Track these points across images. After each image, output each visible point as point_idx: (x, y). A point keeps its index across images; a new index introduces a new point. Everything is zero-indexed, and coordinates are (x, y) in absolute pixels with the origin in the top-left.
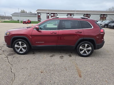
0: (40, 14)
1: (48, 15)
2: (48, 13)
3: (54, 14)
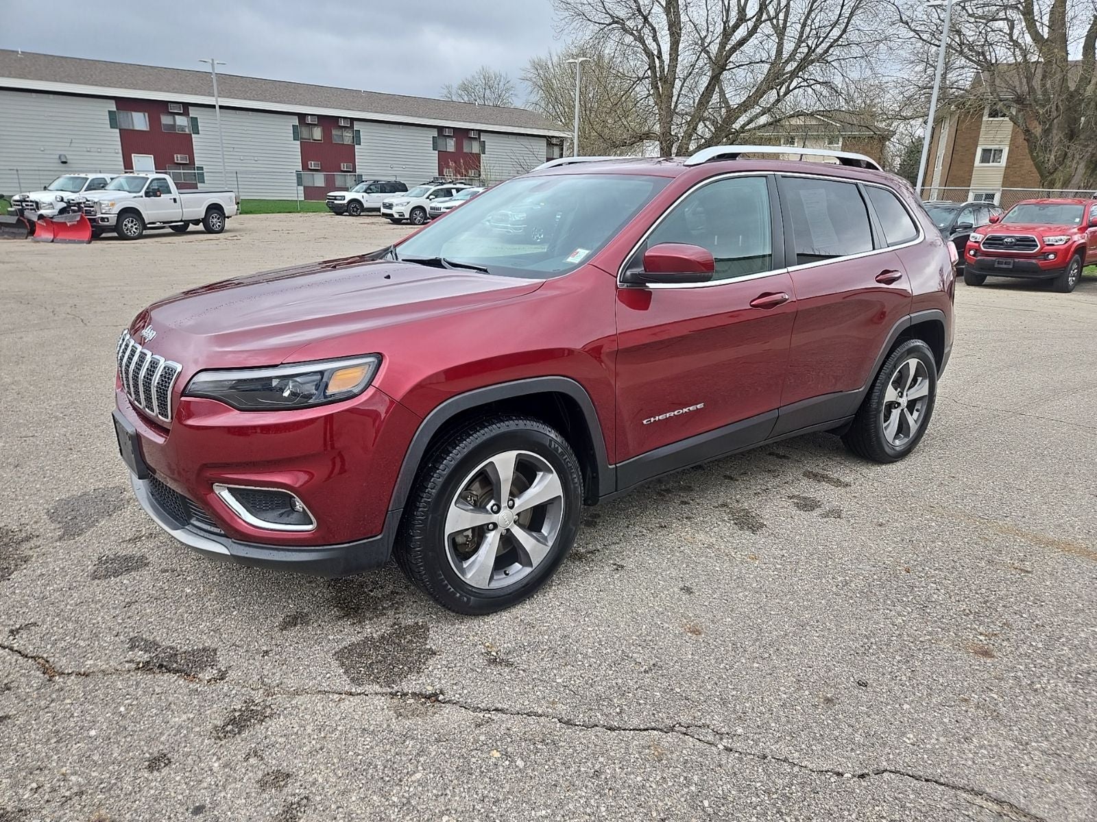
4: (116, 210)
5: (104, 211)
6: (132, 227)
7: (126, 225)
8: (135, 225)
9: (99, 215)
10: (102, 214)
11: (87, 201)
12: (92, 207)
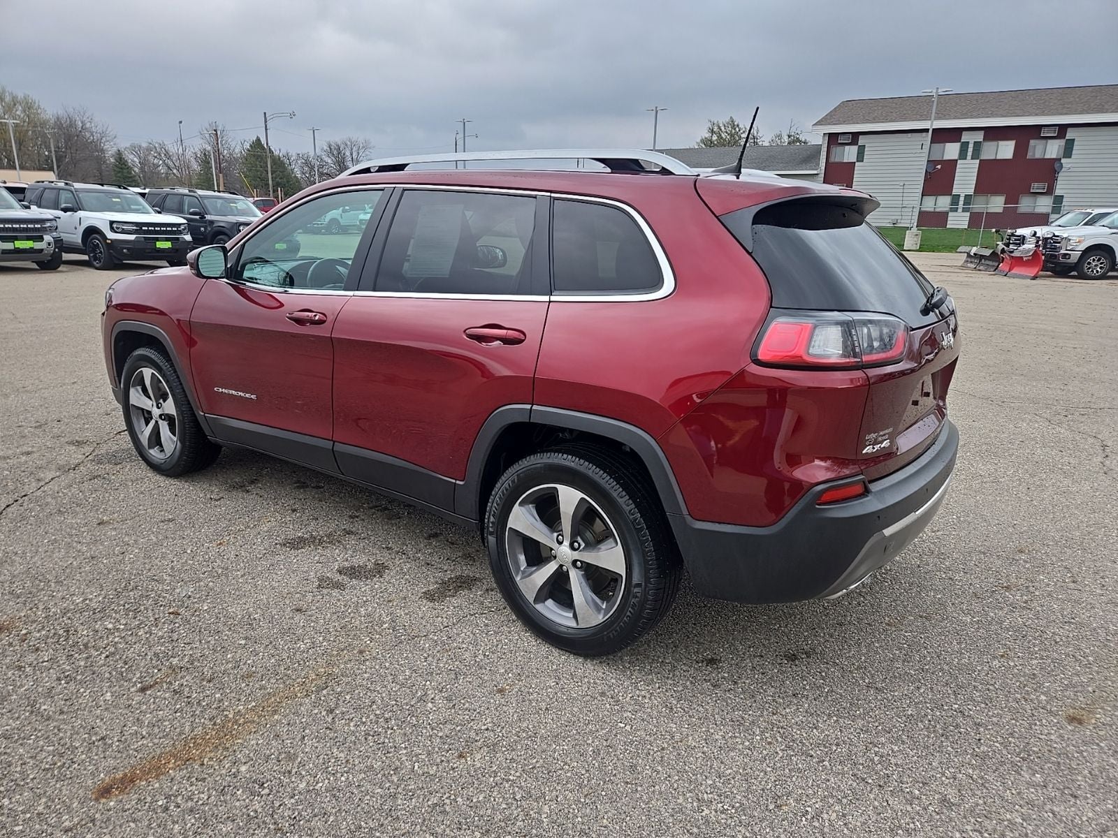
0: (850, 153)
1: (951, 151)
2: (953, 135)
3: (1023, 135)
4: (1083, 247)
5: (1068, 248)
6: (1096, 266)
7: (1089, 263)
8: (1101, 264)
9: (1063, 251)
10: (1067, 250)
11: (1054, 236)
12: (1059, 243)
